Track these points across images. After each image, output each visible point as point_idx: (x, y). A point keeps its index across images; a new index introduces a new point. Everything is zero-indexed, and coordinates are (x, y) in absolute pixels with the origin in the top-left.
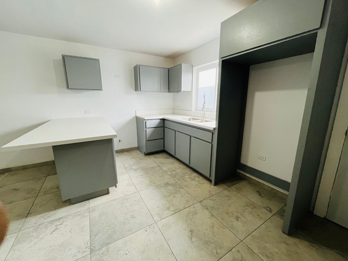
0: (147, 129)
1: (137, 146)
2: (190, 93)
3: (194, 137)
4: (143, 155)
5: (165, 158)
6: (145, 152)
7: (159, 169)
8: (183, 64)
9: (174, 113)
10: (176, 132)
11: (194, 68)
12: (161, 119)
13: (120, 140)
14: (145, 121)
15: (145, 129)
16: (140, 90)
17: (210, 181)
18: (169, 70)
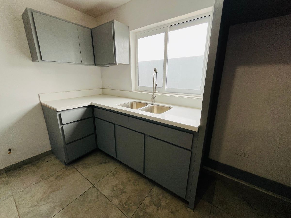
0: (64, 126)
1: (51, 149)
2: (128, 66)
3: (150, 136)
4: (63, 166)
5: (101, 163)
6: (65, 162)
7: (96, 195)
8: (116, 22)
9: (104, 94)
10: (116, 126)
11: (131, 31)
12: (87, 107)
13: (10, 150)
14: (58, 114)
15: (60, 127)
16: (42, 59)
17: (186, 202)
18: (92, 31)
